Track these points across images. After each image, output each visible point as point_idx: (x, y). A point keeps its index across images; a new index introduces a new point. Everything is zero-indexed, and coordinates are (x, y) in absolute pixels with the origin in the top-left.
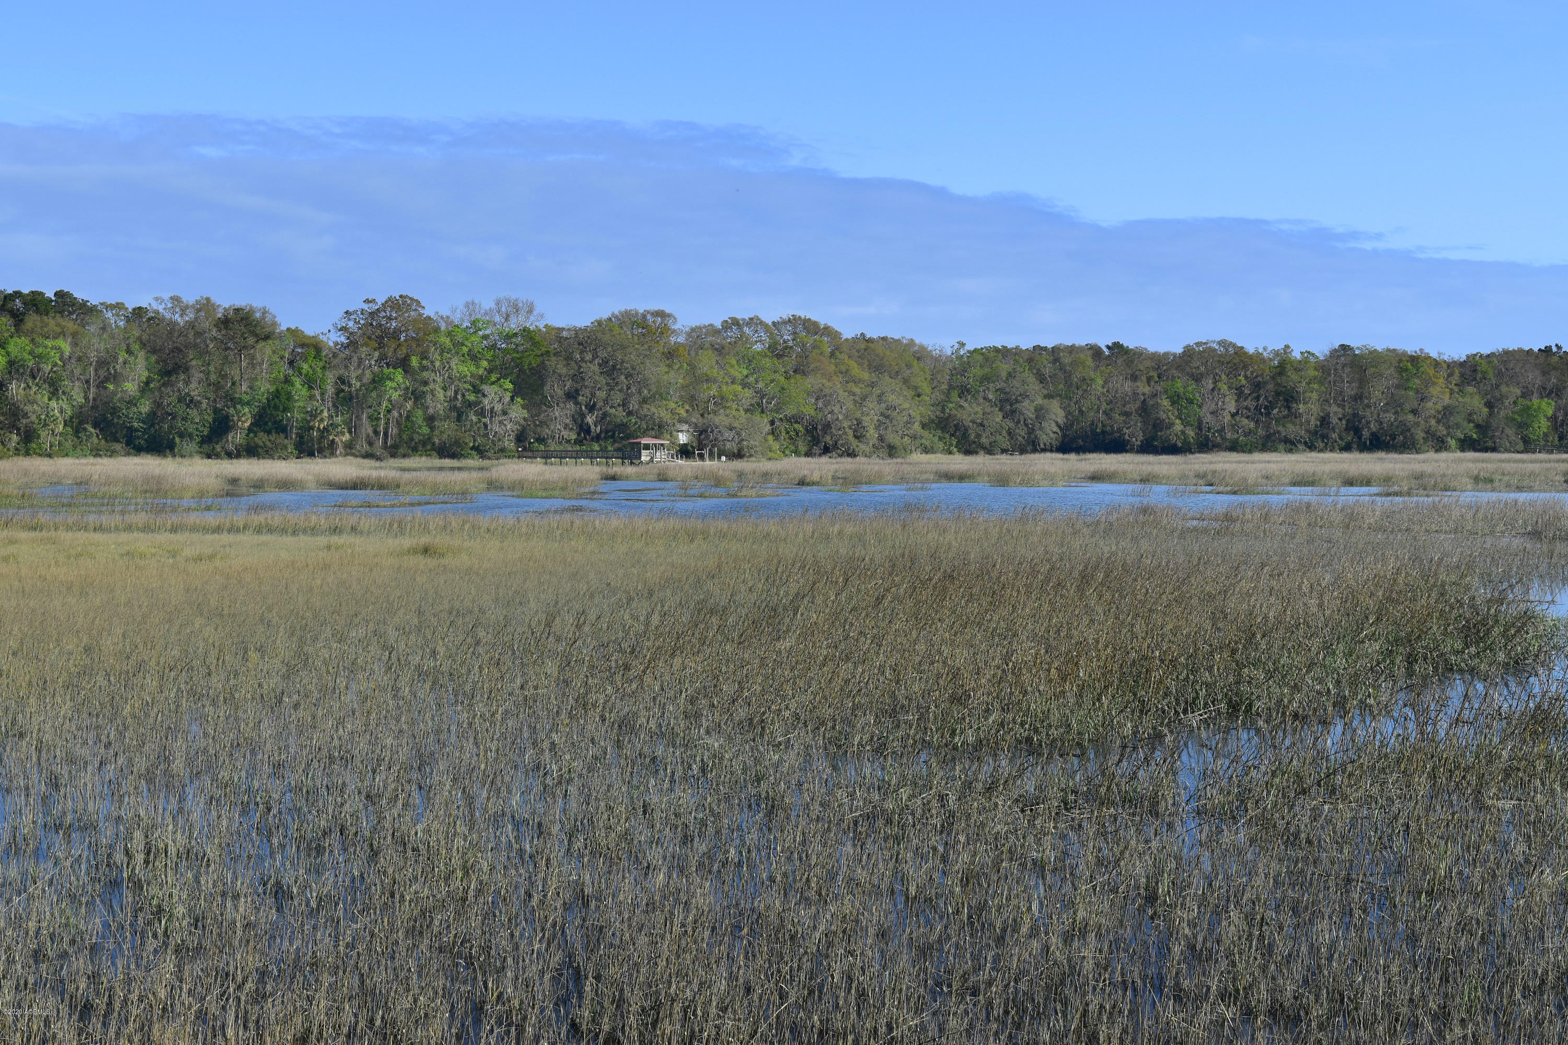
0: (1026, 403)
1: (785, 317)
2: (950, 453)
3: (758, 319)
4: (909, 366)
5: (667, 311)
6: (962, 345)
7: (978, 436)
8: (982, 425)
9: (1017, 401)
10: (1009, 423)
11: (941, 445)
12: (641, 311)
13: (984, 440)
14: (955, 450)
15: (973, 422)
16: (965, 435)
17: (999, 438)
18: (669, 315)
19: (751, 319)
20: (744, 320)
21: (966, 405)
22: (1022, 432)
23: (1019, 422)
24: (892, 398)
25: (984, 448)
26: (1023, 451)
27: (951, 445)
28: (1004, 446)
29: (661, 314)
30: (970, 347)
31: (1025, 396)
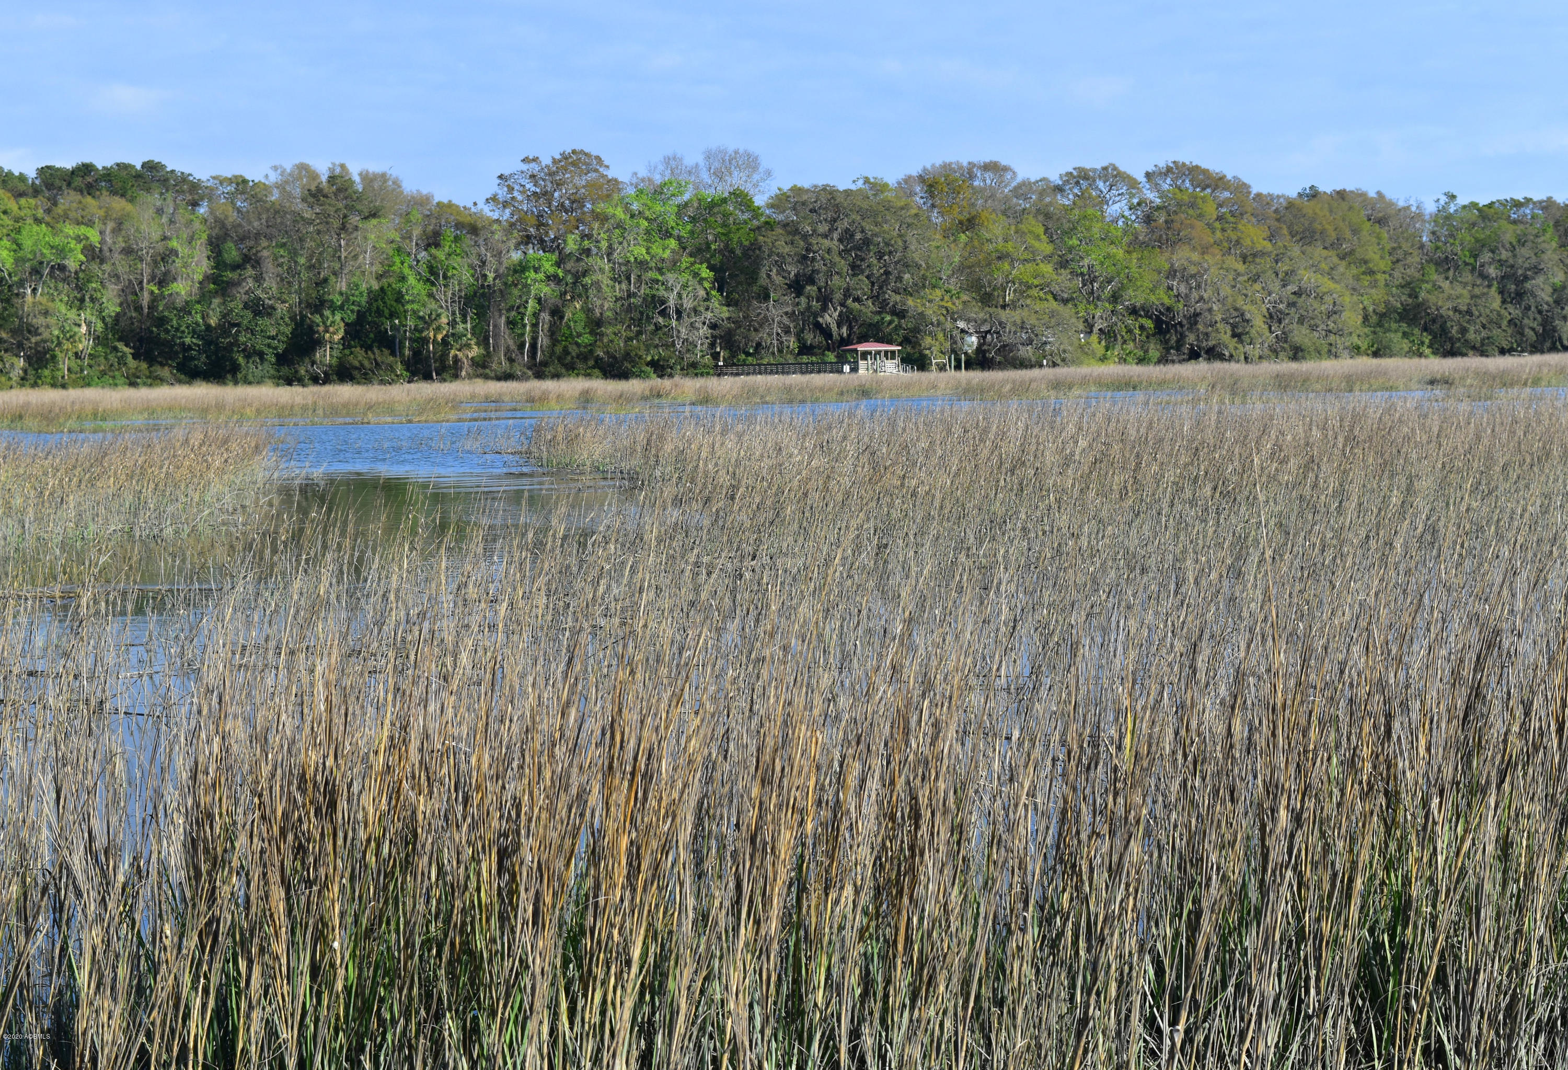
0: (1540, 280)
1: (1162, 164)
2: (1421, 355)
3: (1115, 168)
4: (1355, 232)
5: (1004, 162)
6: (1453, 197)
7: (1464, 331)
8: (1469, 312)
9: (1526, 278)
10: (1515, 311)
11: (1405, 344)
12: (965, 164)
13: (1471, 336)
14: (1427, 351)
15: (1456, 310)
16: (1444, 330)
17: (1496, 332)
18: (1006, 169)
19: (1105, 169)
20: (1094, 170)
21: (1446, 285)
22: (1532, 323)
23: (1528, 308)
24: (1308, 277)
25: (1474, 348)
26: (1535, 349)
27: (1423, 343)
28: (1505, 344)
29: (992, 167)
30: (1463, 200)
31: (1537, 270)
